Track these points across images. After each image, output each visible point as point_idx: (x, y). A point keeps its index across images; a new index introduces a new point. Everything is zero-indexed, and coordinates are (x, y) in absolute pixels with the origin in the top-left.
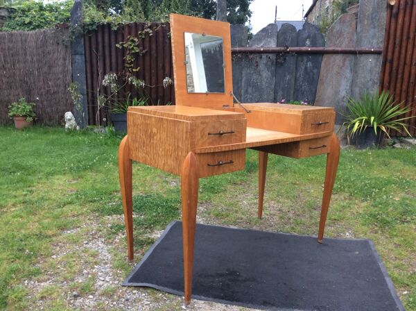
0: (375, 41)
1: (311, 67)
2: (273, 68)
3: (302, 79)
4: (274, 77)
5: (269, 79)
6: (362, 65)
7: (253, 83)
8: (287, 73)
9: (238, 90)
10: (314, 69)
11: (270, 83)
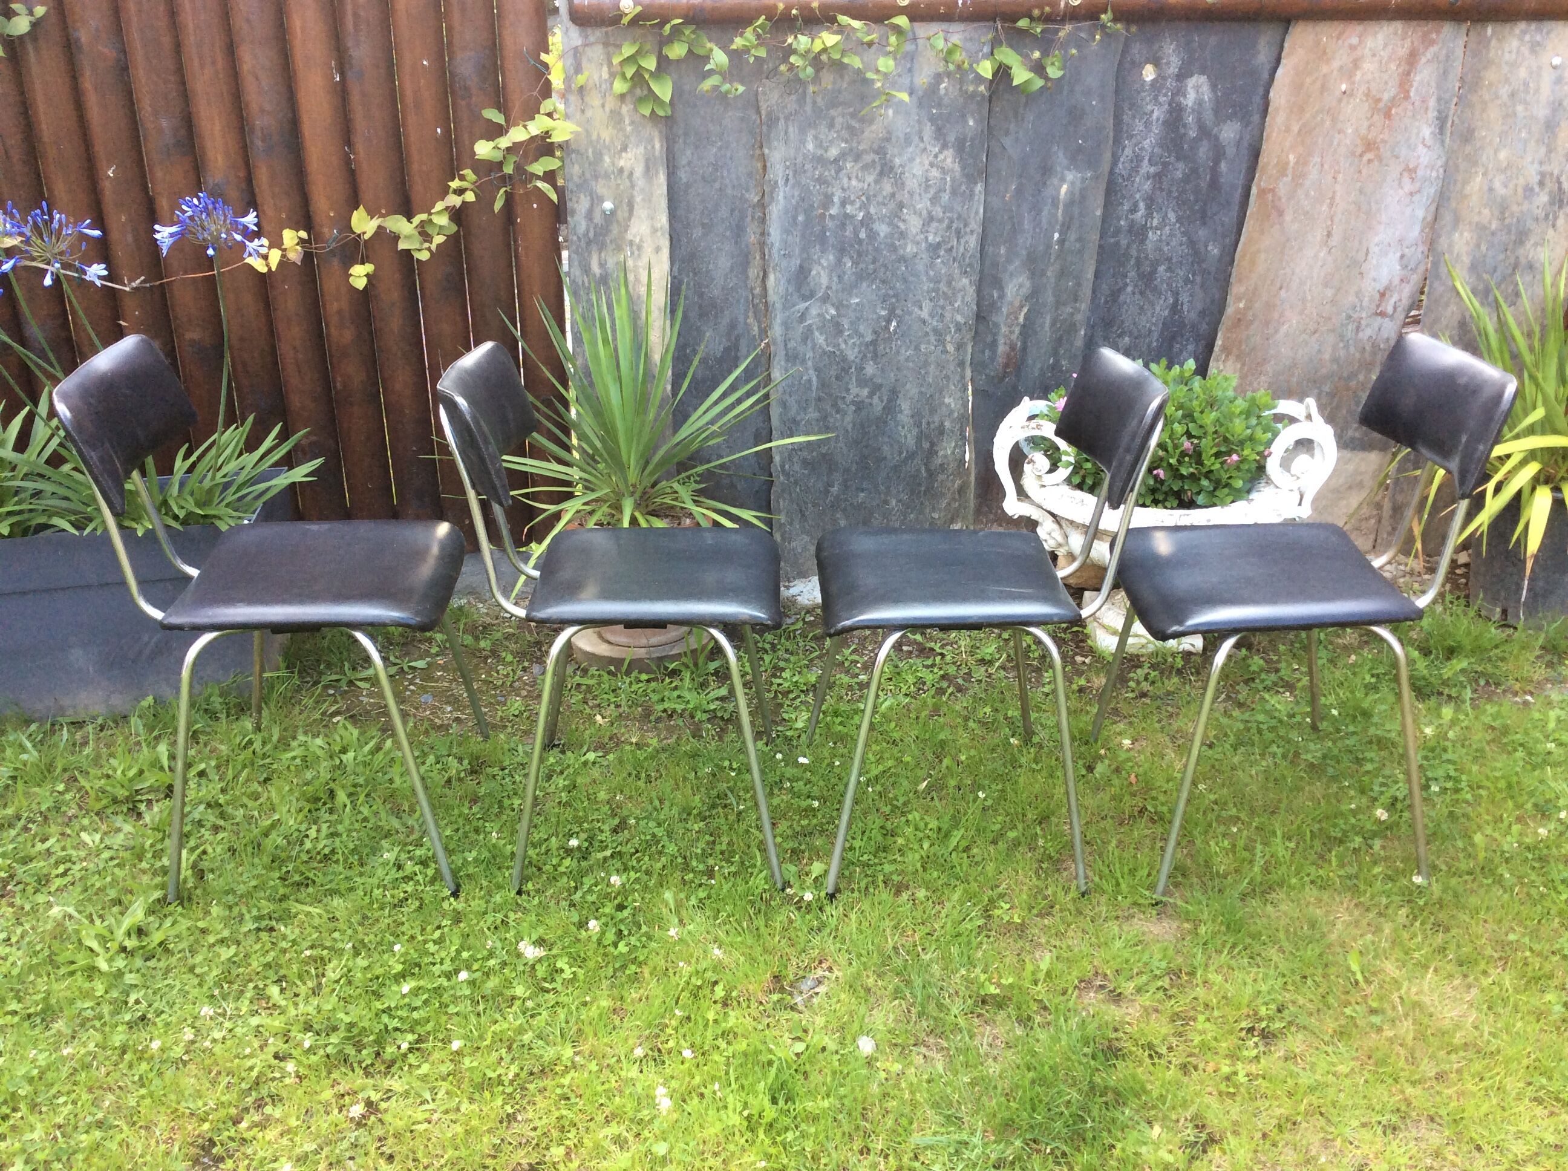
1: (1208, 105)
2: (971, 123)
3: (1147, 186)
4: (976, 183)
5: (945, 197)
6: (1504, 91)
7: (843, 225)
8: (1061, 154)
9: (745, 271)
10: (1225, 122)
11: (952, 222)
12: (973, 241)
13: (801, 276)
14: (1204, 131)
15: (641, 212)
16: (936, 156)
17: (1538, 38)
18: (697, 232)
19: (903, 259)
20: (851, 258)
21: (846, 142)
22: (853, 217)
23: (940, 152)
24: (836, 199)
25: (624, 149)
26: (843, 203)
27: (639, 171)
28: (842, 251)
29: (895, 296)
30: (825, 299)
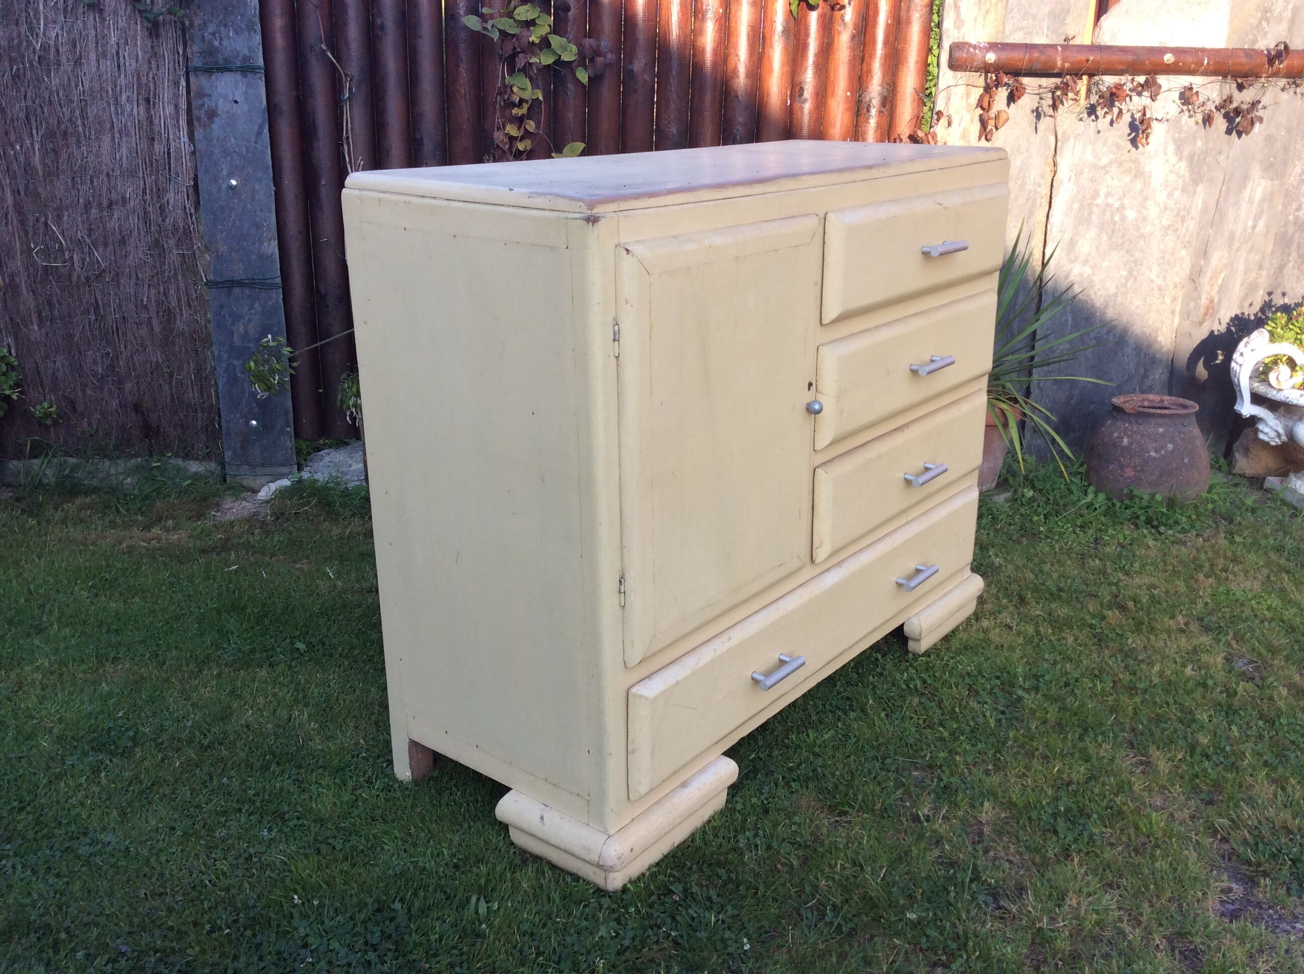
2: (1199, 144)
4: (1198, 184)
5: (1177, 194)
7: (1104, 212)
8: (1256, 169)
11: (1179, 211)
12: (1192, 225)
16: (1174, 166)
19: (1142, 236)
20: (1107, 234)
21: (1114, 154)
22: (1111, 206)
23: (1178, 162)
24: (1102, 194)
26: (1108, 195)
28: (1102, 228)
29: (1135, 262)
30: (1086, 262)
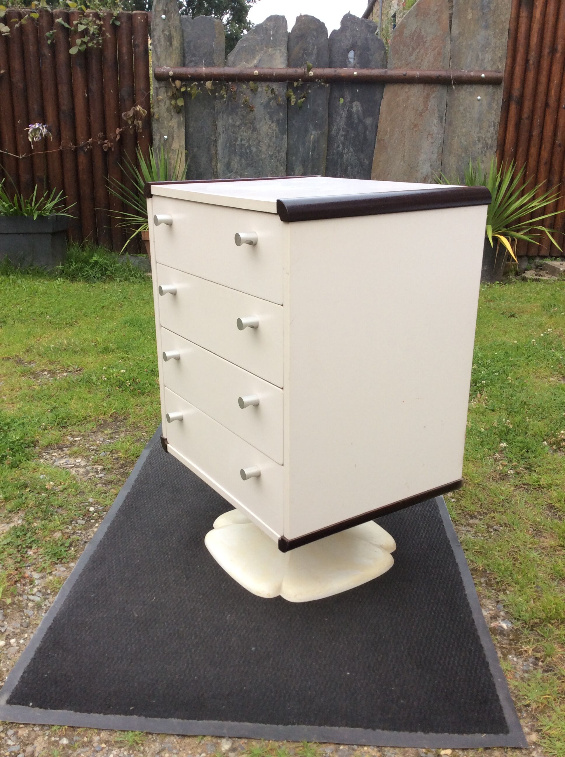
0: (488, 57)
1: (361, 112)
2: (281, 115)
3: (342, 138)
4: (283, 134)
5: (274, 139)
6: (462, 108)
7: (241, 148)
8: (311, 126)
9: (211, 163)
10: (367, 117)
11: (276, 147)
12: (283, 154)
13: (228, 165)
14: (360, 121)
15: (176, 140)
16: (270, 125)
17: (472, 90)
18: (196, 149)
19: (261, 160)
20: (244, 159)
21: (241, 120)
22: (244, 145)
23: (272, 124)
24: (239, 139)
25: (171, 119)
26: (241, 140)
27: (176, 127)
28: (241, 156)
29: (259, 172)
30: (236, 173)
